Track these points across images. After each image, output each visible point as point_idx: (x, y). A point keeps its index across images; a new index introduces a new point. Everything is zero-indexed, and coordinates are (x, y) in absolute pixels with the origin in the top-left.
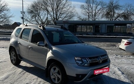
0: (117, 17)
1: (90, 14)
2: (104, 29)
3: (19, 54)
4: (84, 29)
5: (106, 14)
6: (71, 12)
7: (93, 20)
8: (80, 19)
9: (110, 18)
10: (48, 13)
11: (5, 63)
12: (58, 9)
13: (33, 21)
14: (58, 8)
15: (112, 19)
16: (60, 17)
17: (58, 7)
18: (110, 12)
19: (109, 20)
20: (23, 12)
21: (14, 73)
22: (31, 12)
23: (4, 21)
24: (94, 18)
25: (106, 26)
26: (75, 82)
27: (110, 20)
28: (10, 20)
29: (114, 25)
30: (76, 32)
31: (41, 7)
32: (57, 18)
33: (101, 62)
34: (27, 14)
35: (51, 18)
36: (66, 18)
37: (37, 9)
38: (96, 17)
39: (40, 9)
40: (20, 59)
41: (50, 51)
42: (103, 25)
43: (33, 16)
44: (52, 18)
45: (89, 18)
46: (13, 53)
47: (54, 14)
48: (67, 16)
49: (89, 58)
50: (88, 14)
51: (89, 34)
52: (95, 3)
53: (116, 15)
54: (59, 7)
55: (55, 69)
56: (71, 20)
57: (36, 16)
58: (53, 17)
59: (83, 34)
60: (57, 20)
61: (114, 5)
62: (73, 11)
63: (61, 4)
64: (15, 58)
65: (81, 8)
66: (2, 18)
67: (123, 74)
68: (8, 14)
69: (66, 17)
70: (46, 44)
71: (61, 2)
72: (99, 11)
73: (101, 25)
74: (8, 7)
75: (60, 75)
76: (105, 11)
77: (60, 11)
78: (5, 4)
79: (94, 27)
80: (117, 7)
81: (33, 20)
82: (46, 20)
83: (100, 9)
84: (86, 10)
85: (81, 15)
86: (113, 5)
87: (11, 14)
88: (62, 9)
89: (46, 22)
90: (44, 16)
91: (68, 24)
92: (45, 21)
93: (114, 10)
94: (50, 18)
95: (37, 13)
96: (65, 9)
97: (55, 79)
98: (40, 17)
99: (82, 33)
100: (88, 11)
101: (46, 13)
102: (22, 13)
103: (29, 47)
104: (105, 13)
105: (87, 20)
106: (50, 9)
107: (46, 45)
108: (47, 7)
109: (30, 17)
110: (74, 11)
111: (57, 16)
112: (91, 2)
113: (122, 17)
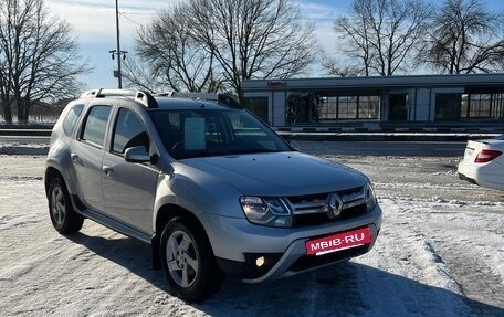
0: (478, 61)
1: (371, 51)
2: (422, 106)
3: (74, 196)
4: (348, 109)
5: (432, 51)
6: (300, 48)
7: (383, 74)
8: (334, 71)
9: (449, 66)
10: (213, 53)
11: (31, 227)
12: (251, 36)
13: (159, 84)
14: (248, 32)
15: (457, 67)
16: (258, 69)
17: (249, 28)
18: (448, 42)
19: (447, 72)
20: (119, 54)
21: (54, 259)
22: (153, 52)
23: (57, 86)
24: (386, 67)
25: (434, 96)
26: (245, 281)
27: (451, 71)
28: (77, 84)
29: (463, 90)
30: (318, 120)
31: (188, 33)
32: (248, 71)
33: (337, 213)
34: (137, 58)
35: (223, 70)
36: (281, 71)
37: (174, 38)
38: (394, 65)
39: (183, 41)
40: (79, 212)
41: (164, 177)
42: (422, 90)
43: (160, 66)
44: (229, 70)
45: (367, 66)
46: (57, 193)
47: (237, 57)
48: (283, 62)
49: (289, 198)
50: (363, 53)
51: (365, 126)
52: (390, 8)
53: (471, 54)
54: (253, 30)
55: (179, 239)
56: (297, 77)
57: (171, 66)
58: (232, 66)
59: (343, 129)
60: (248, 78)
61: (463, 13)
62: (305, 44)
63: (259, 19)
64: (64, 208)
65: (337, 30)
66: (49, 76)
67: (439, 260)
68: (72, 62)
69: (278, 66)
70: (155, 155)
71: (261, 11)
72: (405, 38)
73: (413, 90)
74: (71, 36)
75: (194, 258)
76: (428, 38)
77: (256, 44)
78: (61, 26)
79: (386, 102)
80: (475, 22)
81: (159, 79)
82: (206, 79)
83: (411, 31)
84: (356, 36)
85: (336, 57)
86: (458, 13)
87: (80, 63)
88: (265, 35)
89: (207, 86)
90: (197, 64)
91: (286, 91)
92: (204, 84)
93: (464, 35)
94: (219, 73)
95: (173, 54)
96: (276, 37)
97: (179, 273)
98: (185, 70)
99: (338, 124)
100: (361, 41)
101: (206, 52)
102: (116, 56)
103: (104, 167)
104: (430, 46)
105: (359, 75)
106: (219, 38)
107: (154, 160)
108: (210, 32)
109: (147, 71)
110: (309, 43)
111: (246, 62)
112: (374, 7)
113: (496, 59)
